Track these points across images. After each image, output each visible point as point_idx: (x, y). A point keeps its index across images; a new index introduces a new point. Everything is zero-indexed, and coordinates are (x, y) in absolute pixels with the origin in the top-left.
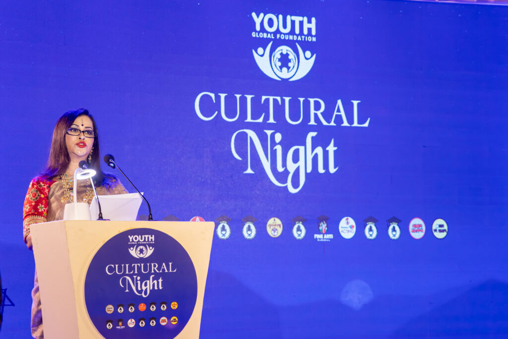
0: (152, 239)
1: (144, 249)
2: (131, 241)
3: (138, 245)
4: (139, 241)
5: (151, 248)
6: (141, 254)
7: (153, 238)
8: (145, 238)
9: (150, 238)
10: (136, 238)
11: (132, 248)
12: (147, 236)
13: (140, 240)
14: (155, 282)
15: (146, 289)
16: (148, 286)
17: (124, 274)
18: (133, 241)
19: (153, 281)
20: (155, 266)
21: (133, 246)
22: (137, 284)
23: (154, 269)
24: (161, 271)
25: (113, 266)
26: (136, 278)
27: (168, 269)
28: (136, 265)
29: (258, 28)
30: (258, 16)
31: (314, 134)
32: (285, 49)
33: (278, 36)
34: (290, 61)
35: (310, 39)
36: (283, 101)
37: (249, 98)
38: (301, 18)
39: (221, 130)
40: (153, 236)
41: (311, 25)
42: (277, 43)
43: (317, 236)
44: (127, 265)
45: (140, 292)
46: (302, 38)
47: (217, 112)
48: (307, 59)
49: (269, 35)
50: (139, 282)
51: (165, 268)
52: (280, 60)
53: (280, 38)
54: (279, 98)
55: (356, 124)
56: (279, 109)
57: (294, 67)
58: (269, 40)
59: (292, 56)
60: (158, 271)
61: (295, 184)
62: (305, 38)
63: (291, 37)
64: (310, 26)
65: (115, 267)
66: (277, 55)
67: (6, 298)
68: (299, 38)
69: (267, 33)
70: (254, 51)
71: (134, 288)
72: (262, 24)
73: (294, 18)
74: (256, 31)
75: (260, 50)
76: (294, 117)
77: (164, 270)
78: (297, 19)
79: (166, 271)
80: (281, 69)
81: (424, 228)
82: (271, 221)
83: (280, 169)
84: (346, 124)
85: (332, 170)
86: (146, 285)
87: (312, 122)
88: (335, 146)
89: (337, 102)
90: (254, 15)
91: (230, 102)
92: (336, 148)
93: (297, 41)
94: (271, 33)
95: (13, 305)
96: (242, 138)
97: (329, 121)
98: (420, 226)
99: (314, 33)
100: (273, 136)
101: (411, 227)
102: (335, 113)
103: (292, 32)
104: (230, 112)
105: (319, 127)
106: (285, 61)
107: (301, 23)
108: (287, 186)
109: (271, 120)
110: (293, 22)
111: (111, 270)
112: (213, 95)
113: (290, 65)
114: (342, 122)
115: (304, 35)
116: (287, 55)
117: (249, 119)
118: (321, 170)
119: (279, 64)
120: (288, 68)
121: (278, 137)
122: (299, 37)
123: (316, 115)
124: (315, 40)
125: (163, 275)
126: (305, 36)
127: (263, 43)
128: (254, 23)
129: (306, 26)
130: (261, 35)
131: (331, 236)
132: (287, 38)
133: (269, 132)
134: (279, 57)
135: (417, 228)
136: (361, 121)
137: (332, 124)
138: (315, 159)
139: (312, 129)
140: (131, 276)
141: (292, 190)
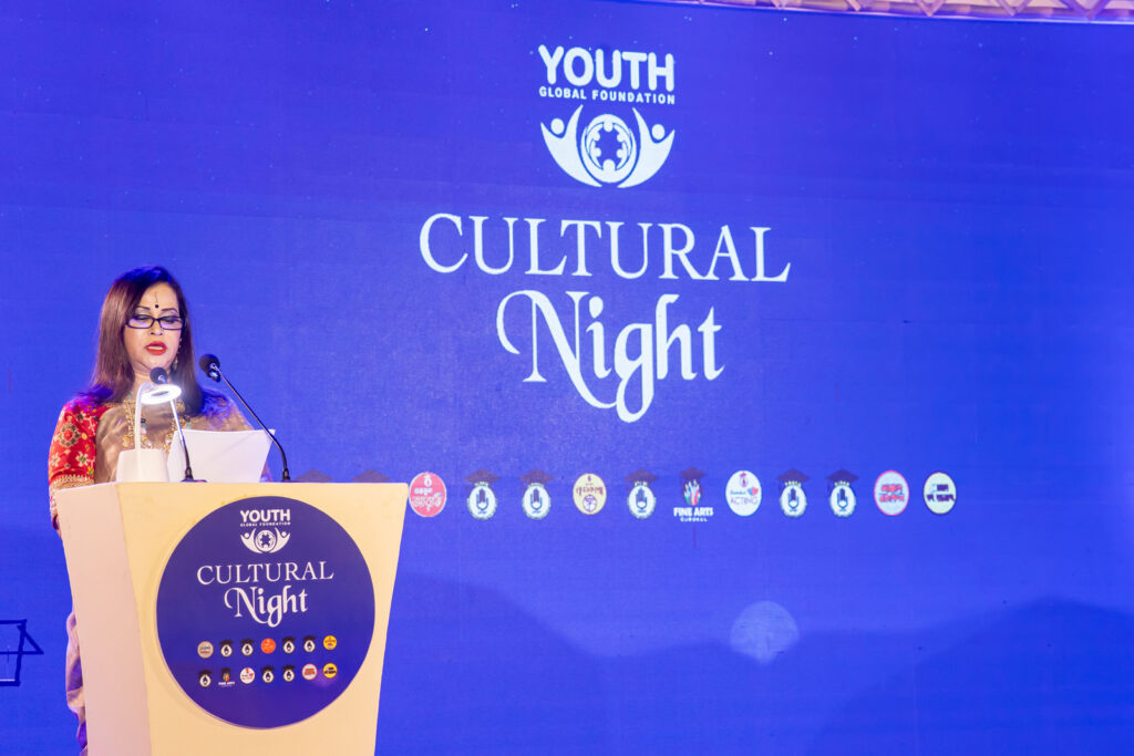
0: (285, 518)
1: (271, 536)
2: (245, 520)
3: (259, 528)
4: (260, 520)
5: (284, 534)
6: (266, 546)
7: (288, 515)
8: (272, 514)
9: (282, 515)
10: (255, 516)
11: (247, 535)
12: (275, 512)
13: (263, 519)
14: (293, 598)
15: (275, 613)
16: (279, 607)
17: (233, 583)
18: (249, 520)
19: (288, 596)
20: (292, 568)
21: (249, 530)
22: (257, 602)
23: (291, 575)
24: (304, 578)
25: (210, 568)
26: (256, 591)
27: (318, 574)
28: (255, 566)
29: (552, 78)
30: (552, 53)
31: (673, 298)
32: (608, 121)
33: (595, 94)
34: (619, 146)
35: (662, 99)
36: (606, 230)
37: (534, 223)
38: (642, 57)
39: (475, 292)
40: (288, 511)
41: (664, 71)
42: (593, 109)
43: (679, 511)
44: (238, 567)
45: (264, 617)
46: (644, 98)
47: (466, 256)
48: (656, 141)
49: (575, 91)
50: (261, 599)
51: (312, 571)
52: (598, 144)
53: (598, 98)
54: (597, 225)
55: (760, 277)
56: (597, 247)
57: (628, 158)
58: (574, 103)
59: (624, 135)
60: (297, 578)
61: (633, 402)
62: (651, 98)
63: (622, 97)
64: (661, 71)
65: (215, 569)
66: (593, 133)
67: (26, 640)
68: (640, 98)
69: (572, 87)
70: (543, 126)
71: (252, 610)
72: (560, 69)
73: (627, 55)
74: (547, 85)
75: (557, 124)
76: (630, 262)
77: (309, 575)
78: (635, 58)
79: (314, 577)
80: (601, 163)
81: (906, 491)
82: (582, 481)
83: (601, 372)
84: (739, 276)
85: (711, 373)
86: (274, 604)
87: (668, 274)
88: (716, 323)
89: (720, 231)
90: (543, 50)
91: (494, 233)
92: (718, 328)
93: (634, 104)
94: (579, 88)
95: (39, 651)
96: (521, 309)
97: (703, 272)
98: (898, 487)
99: (670, 86)
100: (585, 303)
101: (878, 491)
102: (717, 254)
103: (625, 85)
104: (495, 255)
105: (682, 283)
106: (609, 145)
107: (644, 66)
108: (615, 408)
109: (582, 271)
110: (626, 65)
111: (207, 575)
112: (457, 220)
113: (621, 154)
114: (733, 274)
115: (649, 91)
116: (615, 133)
117: (534, 269)
118: (687, 373)
119: (597, 152)
120: (617, 161)
121: (596, 306)
122: (640, 95)
123: (676, 259)
124: (673, 102)
125: (308, 585)
126: (652, 92)
127: (563, 109)
128: (544, 68)
129: (654, 72)
130: (559, 93)
131: (708, 511)
132: (613, 99)
133: (576, 296)
134: (597, 137)
135: (891, 493)
136: (771, 270)
137: (711, 276)
138: (675, 351)
139: (668, 287)
140: (246, 588)
141: (627, 416)
